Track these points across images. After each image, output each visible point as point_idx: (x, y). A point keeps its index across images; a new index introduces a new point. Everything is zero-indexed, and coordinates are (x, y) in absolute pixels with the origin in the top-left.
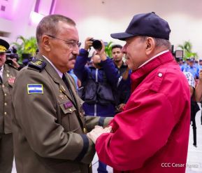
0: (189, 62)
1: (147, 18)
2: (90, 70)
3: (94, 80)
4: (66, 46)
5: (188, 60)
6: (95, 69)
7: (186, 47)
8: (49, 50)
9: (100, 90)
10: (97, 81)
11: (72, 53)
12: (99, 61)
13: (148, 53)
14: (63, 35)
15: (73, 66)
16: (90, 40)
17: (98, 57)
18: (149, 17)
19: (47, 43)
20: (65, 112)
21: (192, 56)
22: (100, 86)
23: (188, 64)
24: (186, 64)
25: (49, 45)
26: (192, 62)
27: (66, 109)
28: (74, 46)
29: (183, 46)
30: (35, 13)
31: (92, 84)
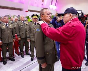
13: (70, 18)
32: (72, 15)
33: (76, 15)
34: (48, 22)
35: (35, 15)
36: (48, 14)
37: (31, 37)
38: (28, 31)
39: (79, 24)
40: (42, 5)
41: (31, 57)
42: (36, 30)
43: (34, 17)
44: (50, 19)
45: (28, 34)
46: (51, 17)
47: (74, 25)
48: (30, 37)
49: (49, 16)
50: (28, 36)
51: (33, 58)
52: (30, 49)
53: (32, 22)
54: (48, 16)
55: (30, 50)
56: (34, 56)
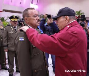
2: (46, 27)
8: (28, 22)
10: (49, 31)
11: (37, 20)
15: (39, 24)
16: (46, 15)
28: (37, 17)
30: (32, 4)
31: (47, 32)
32: (68, 17)
33: (73, 17)
34: (35, 26)
35: (14, 17)
36: (35, 17)
37: (9, 45)
38: (5, 38)
39: (80, 29)
40: (21, 3)
41: (10, 72)
42: (18, 39)
43: (13, 20)
44: (37, 22)
45: (5, 42)
46: (38, 20)
47: (76, 32)
48: (7, 46)
49: (36, 18)
50: (5, 44)
51: (12, 74)
52: (7, 61)
53: (10, 25)
54: (34, 18)
55: (7, 63)
56: (14, 71)
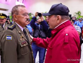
0: (79, 20)
1: (58, 7)
3: (38, 29)
4: (23, 16)
5: (79, 19)
6: (39, 24)
7: (78, 14)
8: (17, 20)
9: (40, 33)
11: (26, 18)
12: (41, 21)
13: (58, 22)
14: (21, 12)
16: (37, 13)
17: (40, 19)
18: (59, 6)
19: (16, 17)
20: (22, 46)
21: (81, 17)
22: (41, 31)
23: (79, 21)
24: (78, 21)
25: (16, 18)
26: (81, 20)
27: (22, 45)
29: (77, 13)
31: (37, 30)
32: (60, 17)
44: (26, 21)
